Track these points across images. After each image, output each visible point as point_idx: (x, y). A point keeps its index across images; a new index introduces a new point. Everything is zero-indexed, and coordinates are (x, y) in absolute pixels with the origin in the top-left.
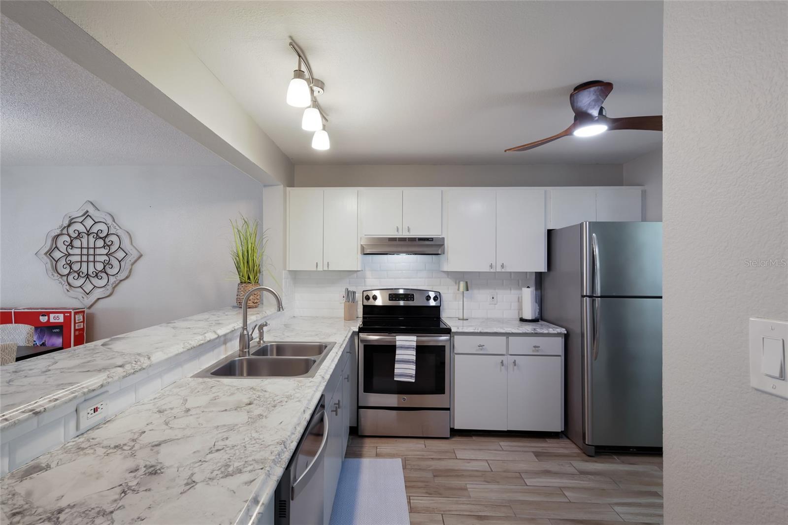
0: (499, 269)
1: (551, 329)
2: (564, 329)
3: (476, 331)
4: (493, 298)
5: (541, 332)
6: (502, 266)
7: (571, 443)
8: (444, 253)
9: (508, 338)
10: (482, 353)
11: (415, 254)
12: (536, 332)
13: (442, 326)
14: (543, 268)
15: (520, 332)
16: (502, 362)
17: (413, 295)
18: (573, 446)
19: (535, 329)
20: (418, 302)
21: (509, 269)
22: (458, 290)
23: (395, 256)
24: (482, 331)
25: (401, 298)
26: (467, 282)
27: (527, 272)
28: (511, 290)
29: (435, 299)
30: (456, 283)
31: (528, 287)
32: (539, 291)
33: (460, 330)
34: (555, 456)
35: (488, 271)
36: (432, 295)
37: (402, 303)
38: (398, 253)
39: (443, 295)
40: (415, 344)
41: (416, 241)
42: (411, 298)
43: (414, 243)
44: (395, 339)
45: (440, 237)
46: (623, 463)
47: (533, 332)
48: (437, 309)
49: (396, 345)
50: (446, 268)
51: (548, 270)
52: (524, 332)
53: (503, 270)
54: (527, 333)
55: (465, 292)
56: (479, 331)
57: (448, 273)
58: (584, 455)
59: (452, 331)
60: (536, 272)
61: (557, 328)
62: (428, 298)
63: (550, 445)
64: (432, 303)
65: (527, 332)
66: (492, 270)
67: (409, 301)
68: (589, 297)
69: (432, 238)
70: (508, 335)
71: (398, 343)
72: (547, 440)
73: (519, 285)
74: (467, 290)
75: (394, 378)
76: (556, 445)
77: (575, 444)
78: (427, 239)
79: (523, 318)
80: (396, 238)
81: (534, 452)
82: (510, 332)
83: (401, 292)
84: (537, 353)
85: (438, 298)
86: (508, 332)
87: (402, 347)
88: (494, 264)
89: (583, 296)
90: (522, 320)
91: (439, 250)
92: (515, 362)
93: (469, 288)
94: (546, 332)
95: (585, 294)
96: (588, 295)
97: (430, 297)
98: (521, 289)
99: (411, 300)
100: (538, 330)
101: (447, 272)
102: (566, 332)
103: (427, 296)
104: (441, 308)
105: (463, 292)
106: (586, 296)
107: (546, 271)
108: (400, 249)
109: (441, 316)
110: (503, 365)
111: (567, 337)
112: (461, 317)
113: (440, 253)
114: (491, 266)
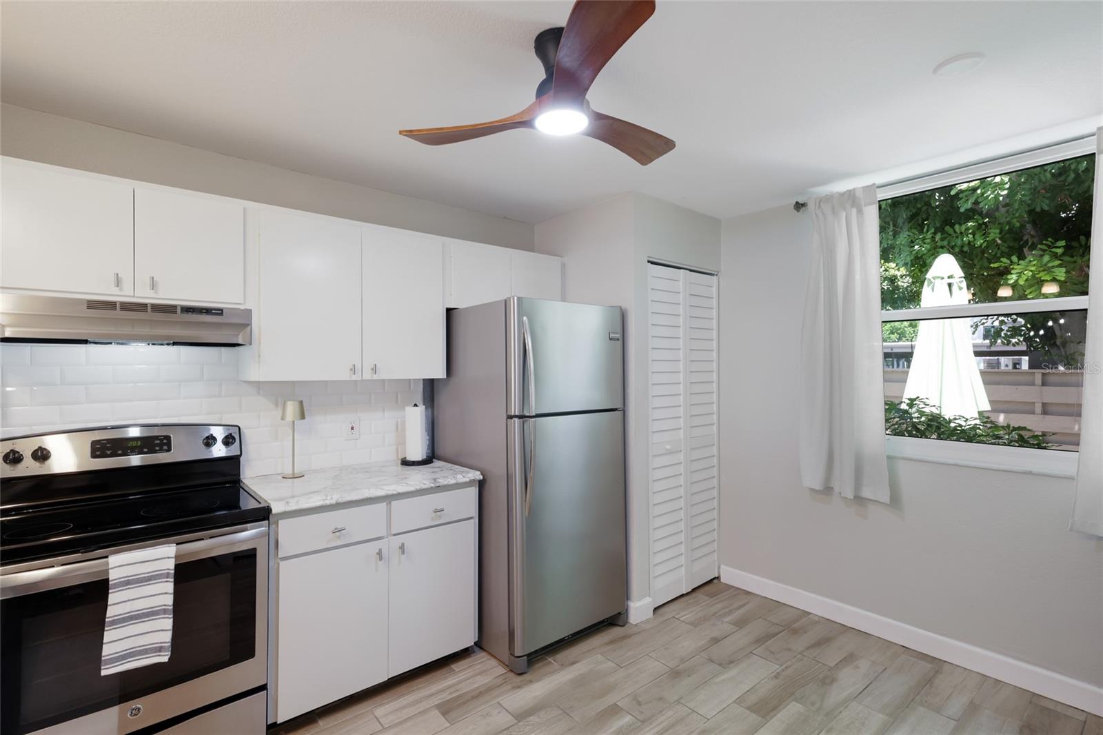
0: (368, 375)
1: (459, 476)
2: (478, 473)
3: (328, 502)
4: (352, 428)
5: (445, 483)
6: (374, 369)
7: (489, 657)
8: (251, 344)
9: (390, 503)
10: (341, 542)
11: (174, 344)
12: (438, 485)
13: (247, 504)
14: (439, 372)
15: (412, 489)
16: (380, 553)
17: (168, 438)
18: (494, 662)
19: (435, 480)
20: (182, 451)
21: (383, 375)
22: (283, 418)
23: (113, 348)
24: (340, 500)
25: (129, 448)
26: (301, 402)
27: (410, 380)
28: (384, 411)
29: (228, 441)
30: (277, 405)
31: (416, 405)
32: (430, 410)
33: (293, 506)
34: (474, 698)
35: (348, 379)
36: (219, 433)
37: (135, 460)
38: (123, 340)
39: (245, 431)
40: (171, 565)
41: (175, 312)
42: (161, 445)
43: (171, 317)
44: (107, 563)
45: (242, 307)
46: (563, 666)
47: (433, 485)
48: (232, 464)
49: (107, 580)
50: (255, 373)
51: (447, 376)
52: (418, 488)
53: (375, 377)
54: (423, 489)
55: (299, 423)
56: (333, 502)
57: (258, 386)
58: (513, 674)
59: (274, 511)
60: (424, 380)
61: (468, 473)
62: (210, 441)
63: (461, 676)
64: (219, 451)
65: (424, 487)
66: (354, 378)
67: (155, 452)
68: (520, 417)
69: (222, 310)
70: (389, 498)
71: (113, 576)
72: (453, 666)
73: (397, 402)
74: (303, 417)
75: (100, 670)
76: (469, 673)
77: (495, 657)
78: (208, 311)
79: (408, 459)
80: (115, 303)
81: (439, 707)
82: (395, 492)
83: (134, 432)
84: (440, 521)
85: (234, 438)
86: (390, 493)
87: (127, 583)
88: (358, 367)
89: (510, 417)
90: (405, 463)
91: (239, 335)
92: (402, 548)
93: (306, 413)
94: (453, 481)
95: (513, 414)
96: (517, 414)
97: (215, 439)
98: (404, 409)
99: (161, 450)
100: (440, 480)
101: (258, 382)
102: (481, 477)
103: (207, 437)
104: (241, 459)
105: (294, 422)
106: (516, 416)
107: (445, 377)
108: (127, 330)
109: (241, 477)
110: (381, 559)
111: (482, 484)
112: (289, 471)
113: (240, 342)
114: (353, 370)
